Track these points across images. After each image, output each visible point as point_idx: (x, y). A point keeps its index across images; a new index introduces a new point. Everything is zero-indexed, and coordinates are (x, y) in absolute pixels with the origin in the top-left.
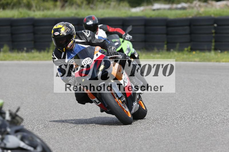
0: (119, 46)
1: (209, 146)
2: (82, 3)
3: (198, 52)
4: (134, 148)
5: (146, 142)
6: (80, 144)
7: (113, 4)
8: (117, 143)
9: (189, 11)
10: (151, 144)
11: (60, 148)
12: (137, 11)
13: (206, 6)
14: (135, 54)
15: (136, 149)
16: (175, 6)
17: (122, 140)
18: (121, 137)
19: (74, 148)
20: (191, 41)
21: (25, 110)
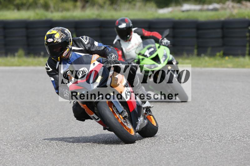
0: (154, 52)
1: (243, 160)
2: (105, 3)
3: (231, 57)
4: (160, 162)
5: (174, 156)
6: (101, 158)
7: (138, 4)
8: (142, 157)
9: (222, 12)
10: (179, 158)
11: (79, 163)
12: (165, 13)
13: (240, 8)
14: (173, 62)
15: (162, 164)
16: (206, 7)
17: (147, 153)
18: (147, 150)
19: (95, 163)
20: (224, 45)
21: (42, 120)
